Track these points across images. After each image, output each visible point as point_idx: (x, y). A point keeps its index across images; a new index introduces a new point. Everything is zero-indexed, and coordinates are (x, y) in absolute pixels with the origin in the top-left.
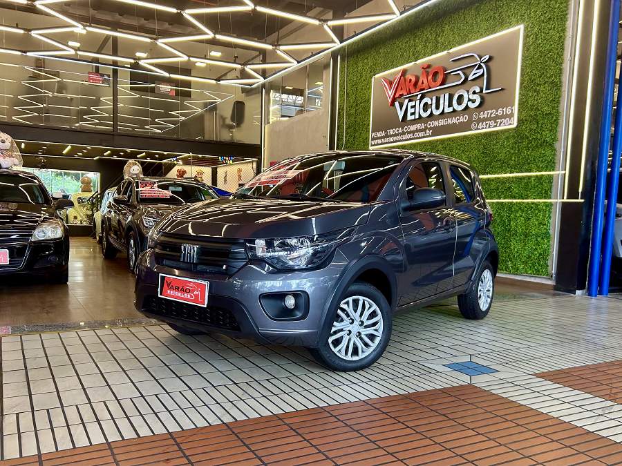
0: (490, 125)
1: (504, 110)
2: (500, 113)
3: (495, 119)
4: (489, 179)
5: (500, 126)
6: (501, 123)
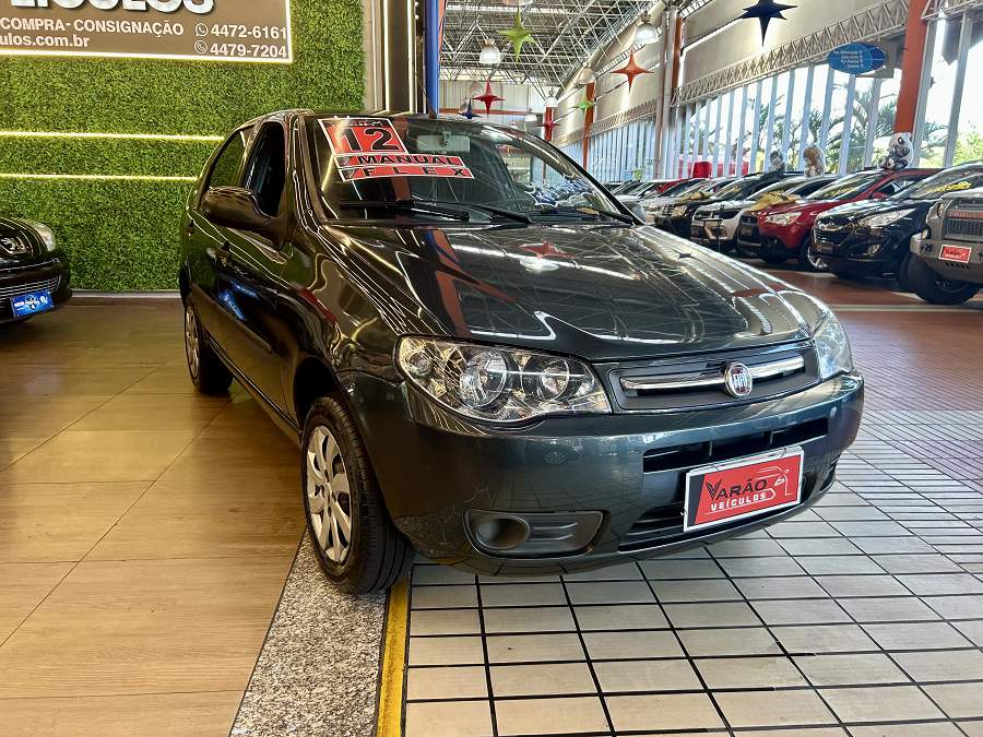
0: (236, 51)
2: (256, 32)
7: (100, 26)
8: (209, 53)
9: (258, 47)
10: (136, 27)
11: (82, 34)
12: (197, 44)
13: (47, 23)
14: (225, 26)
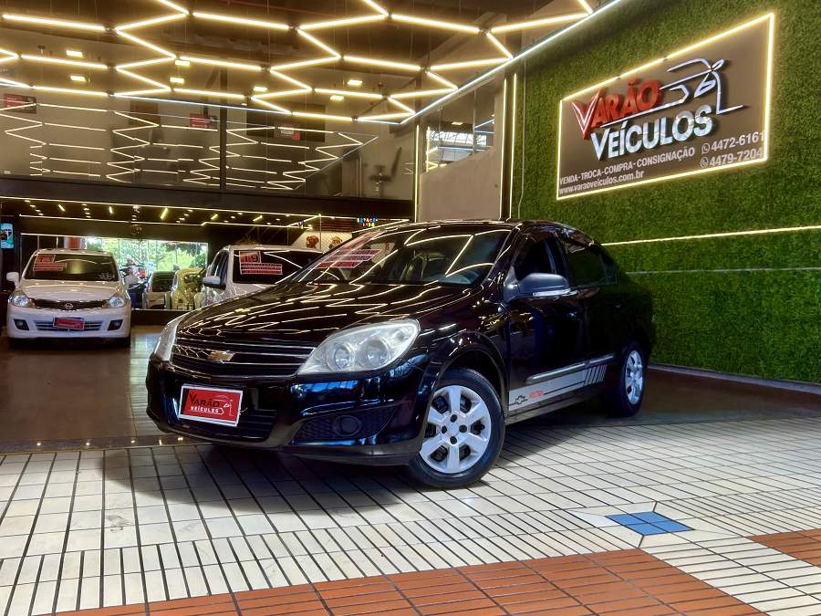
0: (727, 160)
2: (741, 140)
5: (742, 160)
7: (649, 161)
8: (709, 166)
9: (741, 153)
10: (669, 157)
11: (640, 169)
12: (702, 161)
13: (624, 166)
14: (721, 142)
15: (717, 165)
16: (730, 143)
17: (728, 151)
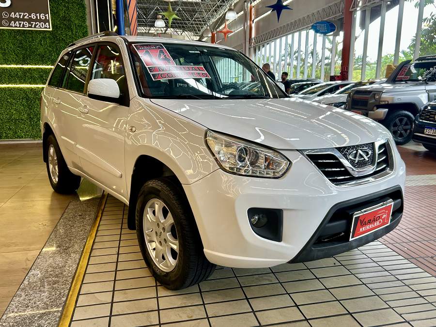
0: (23, 24)
1: (38, 15)
2: (33, 16)
3: (30, 21)
4: (30, 69)
5: (35, 27)
6: (36, 25)
8: (9, 26)
9: (34, 23)
14: (17, 13)
15: (16, 27)
16: (24, 16)
17: (24, 20)
